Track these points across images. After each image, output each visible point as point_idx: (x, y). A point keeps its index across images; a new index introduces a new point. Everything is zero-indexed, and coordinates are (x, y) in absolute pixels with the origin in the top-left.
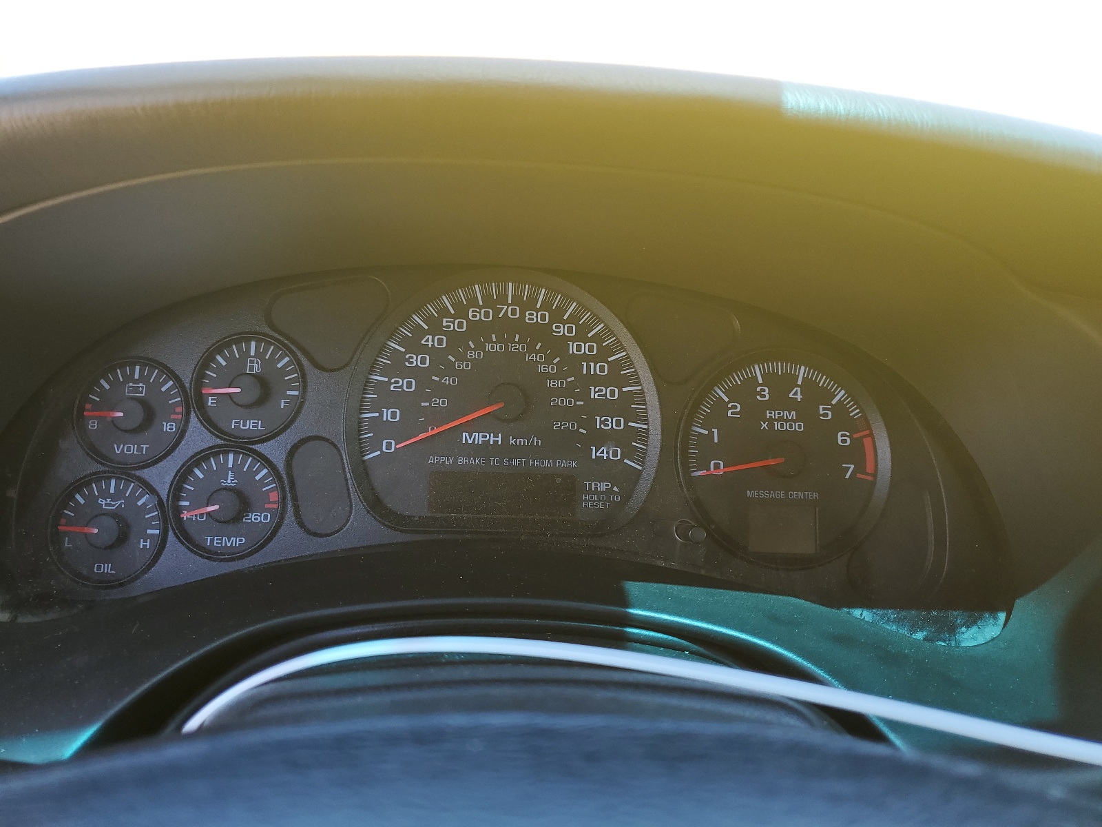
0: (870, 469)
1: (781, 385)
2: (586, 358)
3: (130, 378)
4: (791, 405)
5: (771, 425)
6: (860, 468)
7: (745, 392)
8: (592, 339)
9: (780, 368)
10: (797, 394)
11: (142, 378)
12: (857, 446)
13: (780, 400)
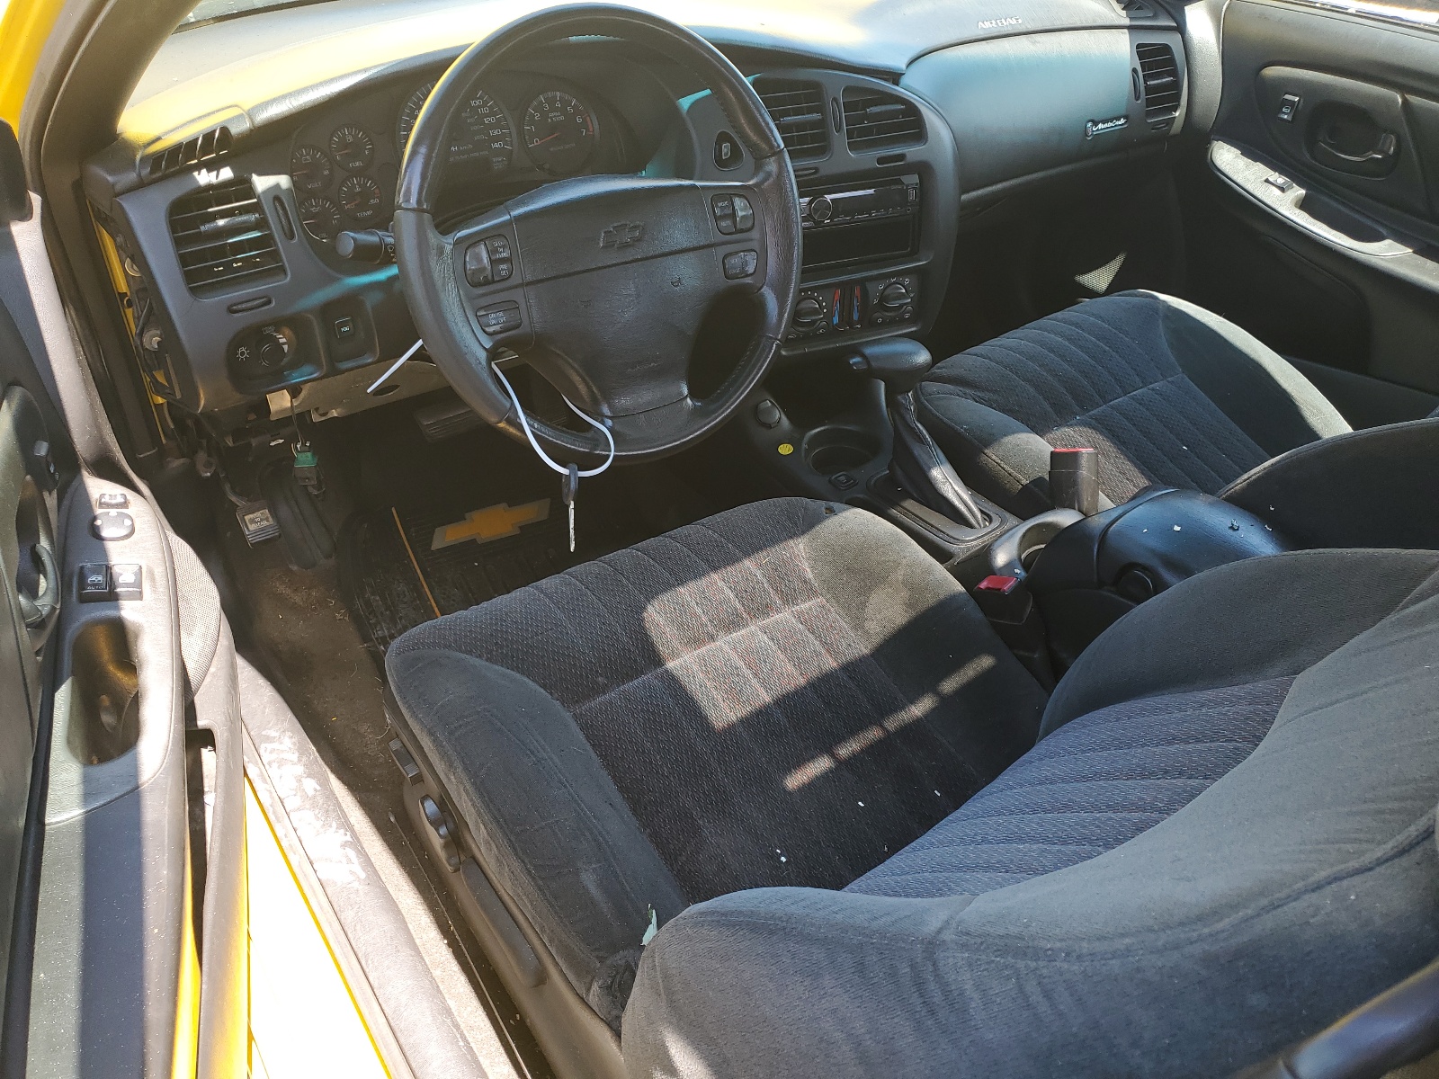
0: (591, 130)
1: (551, 101)
2: (479, 107)
3: (302, 155)
4: (556, 110)
5: (552, 119)
6: (587, 130)
7: (539, 108)
8: (478, 98)
9: (550, 94)
10: (558, 105)
11: (307, 154)
12: (585, 120)
13: (553, 109)
